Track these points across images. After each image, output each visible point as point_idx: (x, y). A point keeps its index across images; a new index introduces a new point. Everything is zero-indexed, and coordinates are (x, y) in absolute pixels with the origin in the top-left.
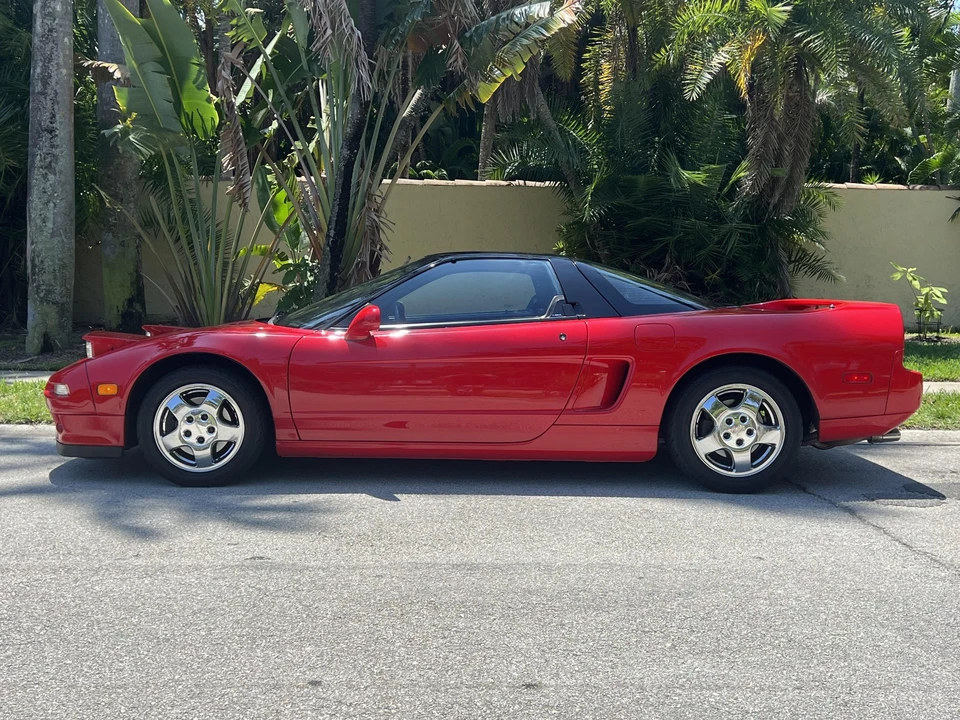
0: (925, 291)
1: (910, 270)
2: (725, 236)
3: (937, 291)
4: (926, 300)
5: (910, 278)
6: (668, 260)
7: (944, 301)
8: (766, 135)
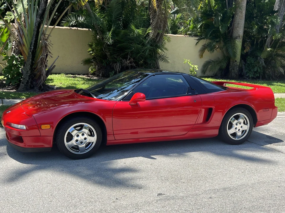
0: (193, 66)
1: (188, 60)
2: (145, 50)
3: (196, 66)
4: (193, 69)
5: (189, 63)
6: (129, 57)
7: (198, 69)
8: (157, 20)
